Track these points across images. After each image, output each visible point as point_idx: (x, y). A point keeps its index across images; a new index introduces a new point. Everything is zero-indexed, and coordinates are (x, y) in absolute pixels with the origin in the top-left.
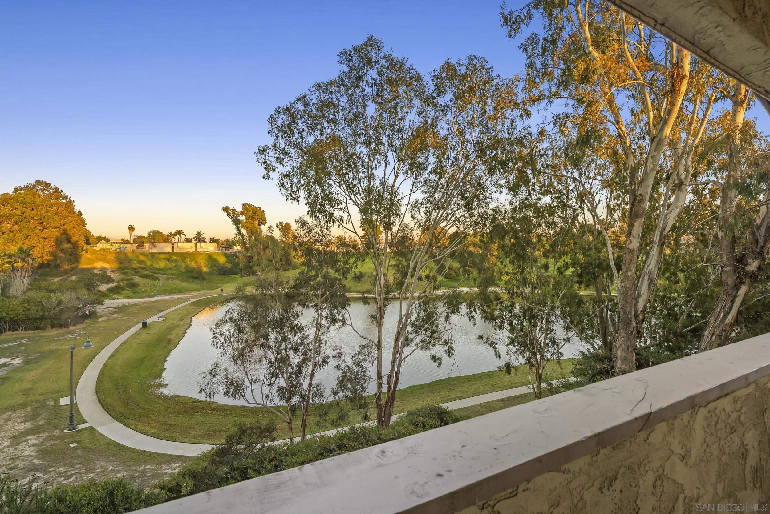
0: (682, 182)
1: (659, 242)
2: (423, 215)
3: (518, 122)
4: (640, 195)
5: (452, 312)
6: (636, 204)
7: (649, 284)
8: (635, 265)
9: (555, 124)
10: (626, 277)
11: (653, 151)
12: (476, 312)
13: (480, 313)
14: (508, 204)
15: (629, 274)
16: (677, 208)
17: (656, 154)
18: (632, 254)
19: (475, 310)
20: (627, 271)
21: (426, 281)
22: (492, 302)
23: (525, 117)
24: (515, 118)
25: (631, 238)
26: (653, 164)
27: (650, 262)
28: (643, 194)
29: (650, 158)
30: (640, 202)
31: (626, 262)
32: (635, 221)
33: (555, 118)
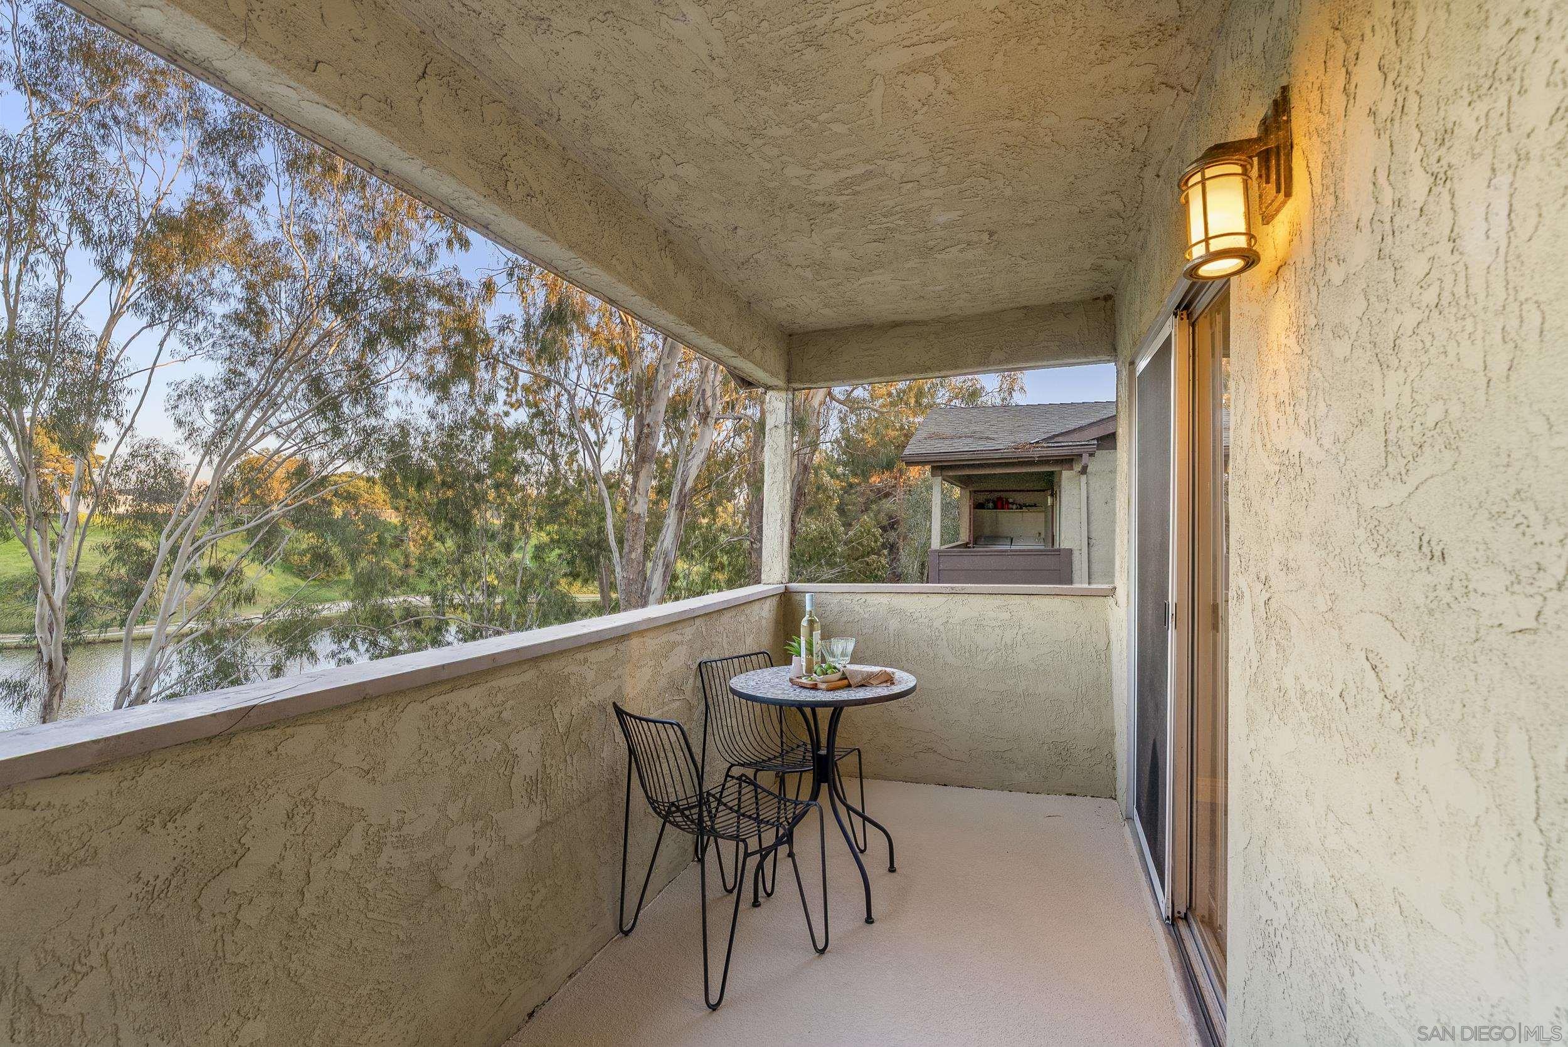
0: (708, 413)
1: (679, 503)
2: (211, 418)
3: (442, 251)
4: (648, 425)
5: (291, 653)
6: (643, 439)
7: (665, 572)
8: (643, 542)
9: (511, 275)
10: (630, 561)
11: (665, 356)
12: (357, 650)
13: (367, 650)
14: (426, 415)
15: (633, 556)
16: (701, 451)
17: (669, 361)
18: (637, 522)
19: (353, 646)
20: (630, 552)
21: (209, 581)
22: (395, 622)
23: (457, 246)
24: (437, 244)
25: (637, 495)
26: (665, 377)
27: (665, 537)
28: (652, 423)
29: (661, 367)
30: (647, 436)
31: (628, 536)
32: (642, 467)
33: (510, 265)
